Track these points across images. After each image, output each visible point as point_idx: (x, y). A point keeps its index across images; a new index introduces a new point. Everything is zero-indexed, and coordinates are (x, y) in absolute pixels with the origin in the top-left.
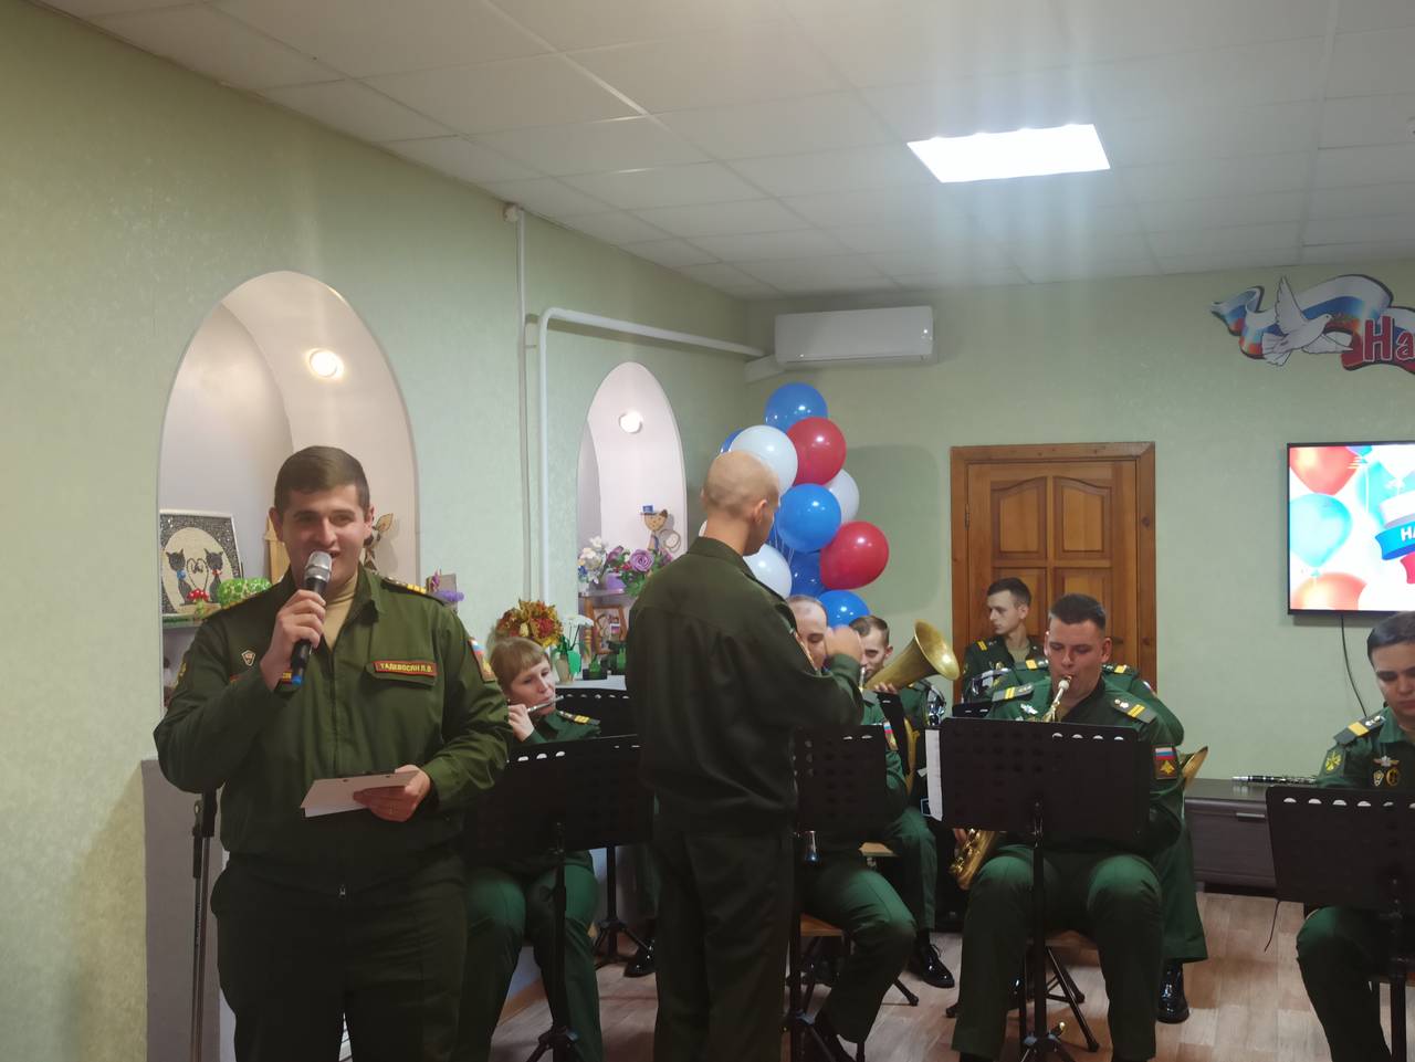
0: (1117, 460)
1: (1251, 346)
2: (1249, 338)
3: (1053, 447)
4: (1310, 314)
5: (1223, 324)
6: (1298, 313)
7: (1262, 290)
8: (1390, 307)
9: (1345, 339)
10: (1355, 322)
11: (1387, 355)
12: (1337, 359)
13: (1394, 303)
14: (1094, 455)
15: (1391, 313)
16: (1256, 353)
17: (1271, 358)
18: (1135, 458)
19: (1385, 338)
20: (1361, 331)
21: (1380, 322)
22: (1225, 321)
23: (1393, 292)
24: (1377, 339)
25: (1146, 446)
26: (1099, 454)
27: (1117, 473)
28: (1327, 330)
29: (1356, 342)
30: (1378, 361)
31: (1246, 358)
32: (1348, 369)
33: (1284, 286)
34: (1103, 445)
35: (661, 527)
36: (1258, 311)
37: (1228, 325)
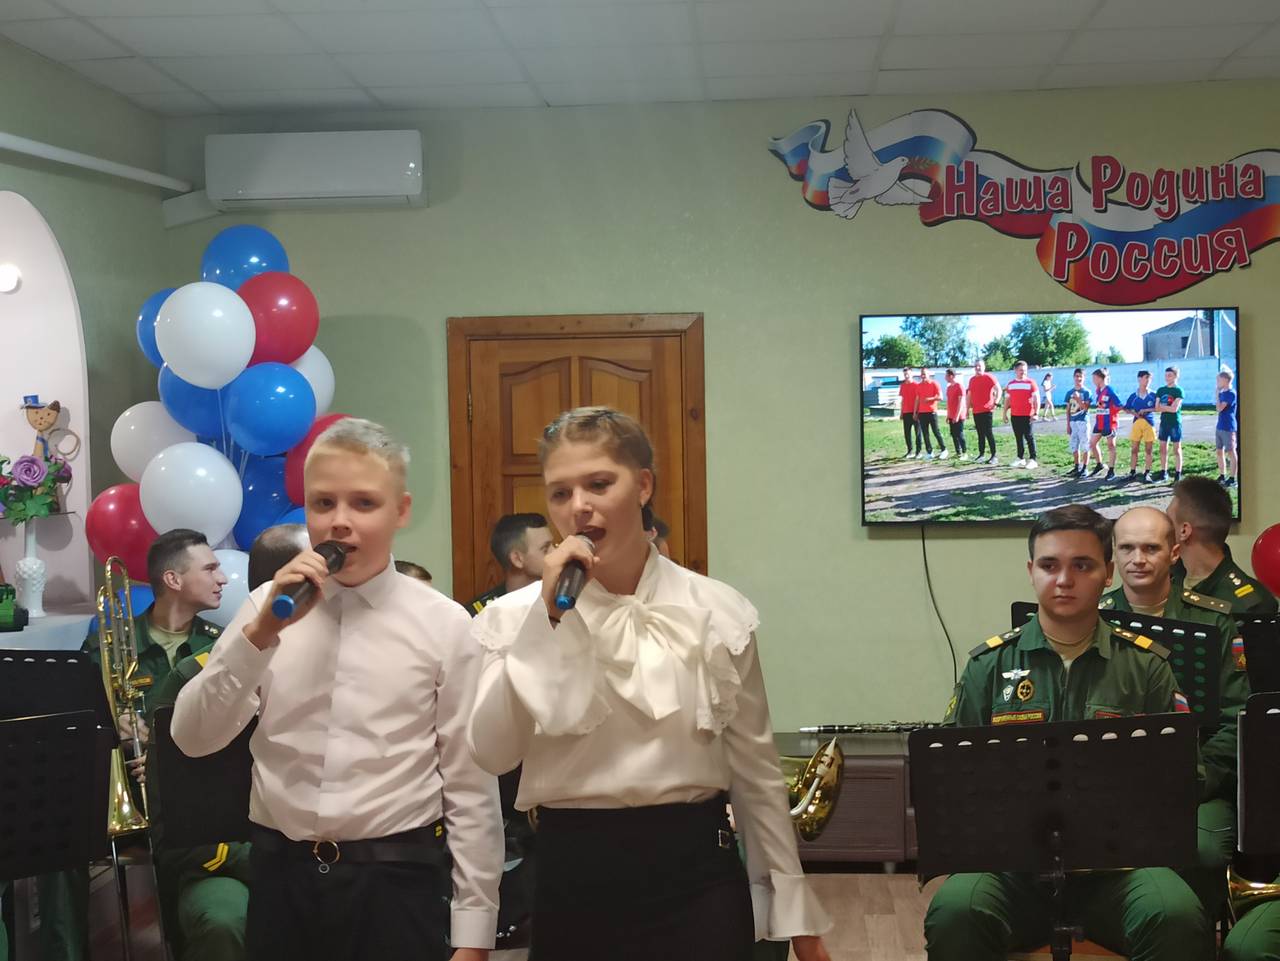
0: (660, 335)
1: (817, 194)
2: (814, 184)
3: (578, 319)
4: (885, 156)
5: (784, 165)
6: (868, 155)
7: (827, 123)
8: (973, 150)
9: (924, 188)
10: (935, 167)
11: (969, 209)
12: (915, 211)
13: (976, 148)
14: (628, 330)
15: (974, 157)
16: (822, 204)
17: (839, 209)
18: (679, 334)
19: (968, 188)
20: (941, 178)
21: (962, 168)
22: (786, 163)
23: (978, 136)
24: (960, 188)
25: (695, 317)
26: (634, 329)
27: (658, 353)
28: (903, 177)
29: (935, 192)
30: (961, 217)
31: (810, 208)
32: (926, 224)
33: (854, 121)
34: (641, 316)
35: (52, 425)
36: (823, 151)
37: (788, 167)
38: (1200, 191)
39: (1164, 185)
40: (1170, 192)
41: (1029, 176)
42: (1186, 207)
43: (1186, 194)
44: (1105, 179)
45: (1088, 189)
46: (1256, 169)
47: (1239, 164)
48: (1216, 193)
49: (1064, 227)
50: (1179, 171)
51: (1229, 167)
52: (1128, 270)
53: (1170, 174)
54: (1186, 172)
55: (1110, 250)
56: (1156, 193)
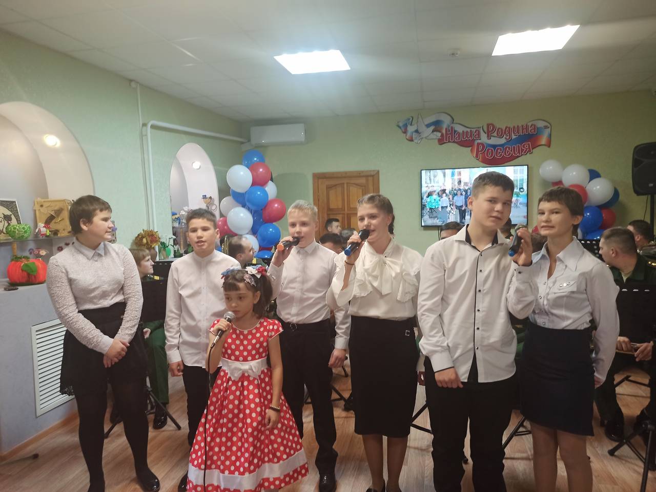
0: (367, 176)
1: (409, 137)
2: (409, 134)
3: (346, 173)
4: (428, 126)
5: (400, 130)
6: (424, 126)
7: (412, 117)
8: (453, 123)
10: (442, 128)
11: (452, 140)
12: (436, 141)
13: (454, 122)
14: (359, 175)
15: (454, 125)
16: (411, 140)
17: (416, 141)
18: (373, 176)
19: (451, 133)
20: (444, 131)
21: (450, 128)
23: (454, 117)
24: (449, 134)
25: (376, 172)
26: (361, 175)
27: (367, 180)
28: (433, 131)
29: (442, 135)
30: (449, 142)
31: (407, 141)
32: (440, 144)
33: (420, 116)
34: (363, 172)
35: (210, 202)
36: (411, 125)
37: (402, 130)
38: (518, 132)
39: (508, 130)
40: (509, 132)
41: (469, 130)
42: (514, 137)
43: (514, 133)
44: (491, 130)
45: (486, 133)
46: (535, 126)
47: (530, 124)
48: (523, 133)
49: (478, 144)
50: (512, 127)
51: (527, 125)
52: (497, 155)
53: (509, 128)
54: (514, 127)
55: (492, 150)
56: (505, 133)
